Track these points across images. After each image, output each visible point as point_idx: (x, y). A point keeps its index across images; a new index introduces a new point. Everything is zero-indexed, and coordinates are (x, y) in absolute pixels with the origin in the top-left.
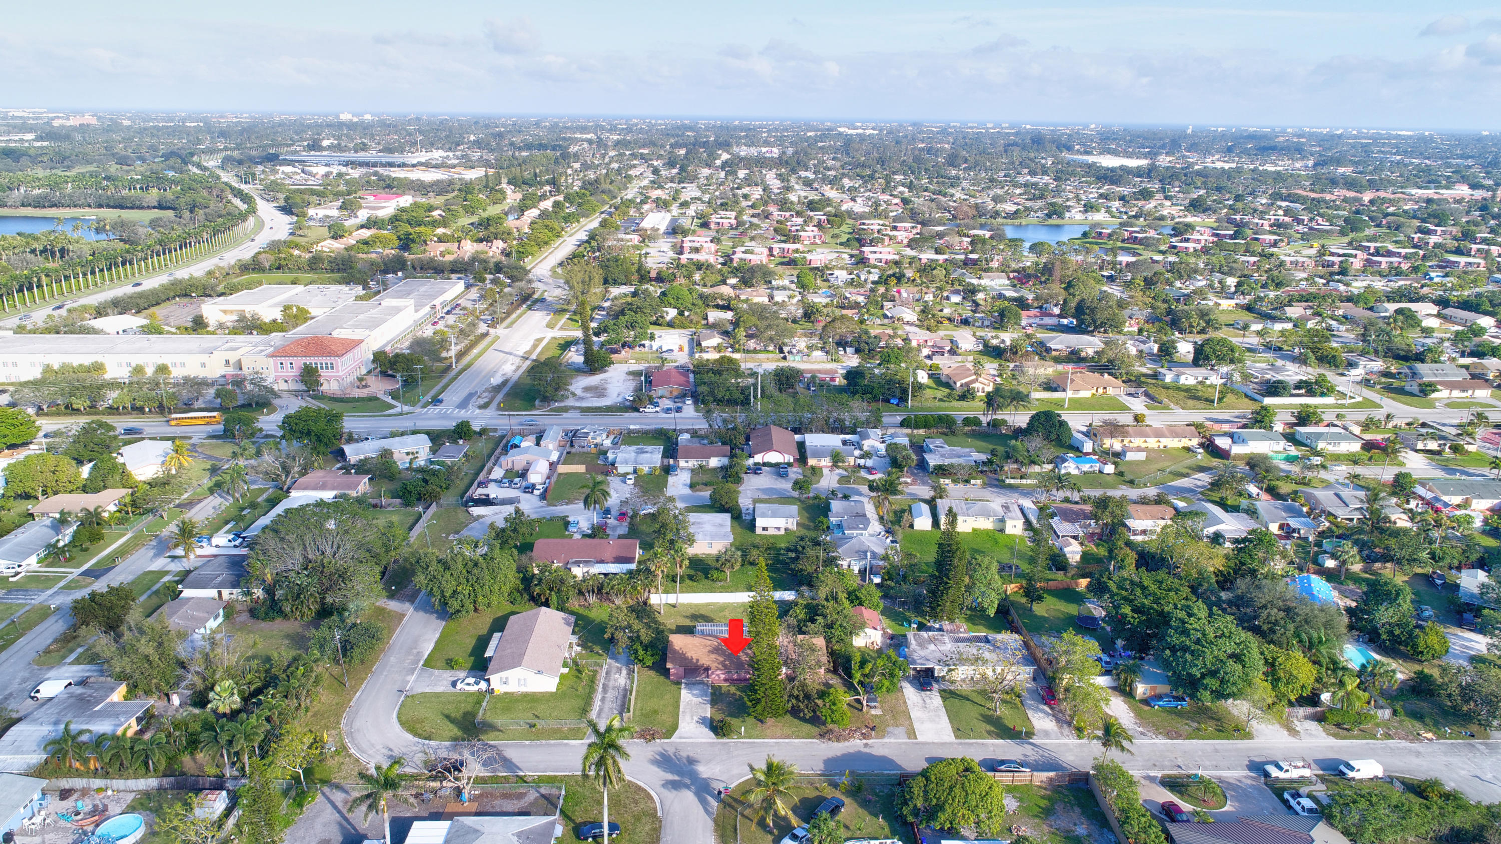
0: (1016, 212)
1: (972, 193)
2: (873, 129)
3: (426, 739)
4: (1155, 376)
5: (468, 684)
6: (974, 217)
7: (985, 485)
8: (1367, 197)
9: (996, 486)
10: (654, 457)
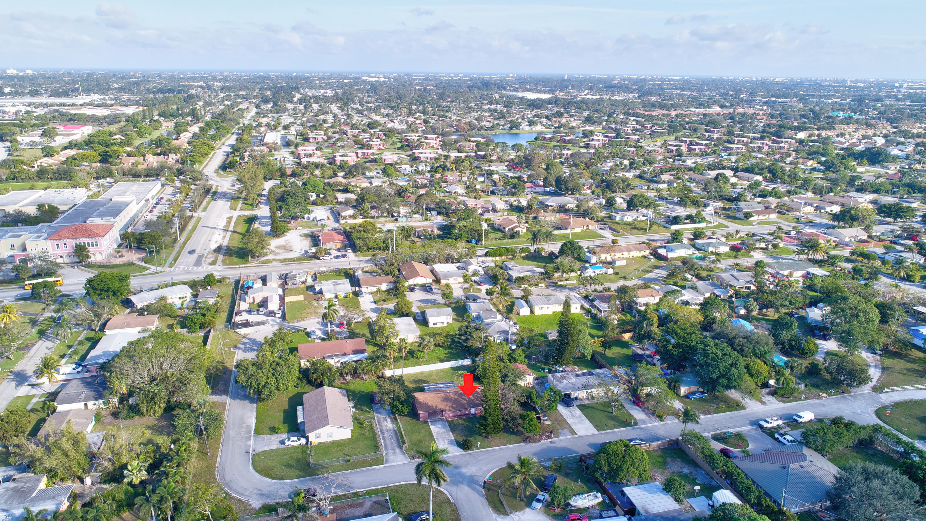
0: (492, 127)
1: (462, 116)
2: (384, 78)
3: (280, 479)
4: (610, 218)
5: (293, 441)
6: (468, 130)
7: (547, 287)
8: (673, 113)
9: (553, 286)
10: (345, 287)
